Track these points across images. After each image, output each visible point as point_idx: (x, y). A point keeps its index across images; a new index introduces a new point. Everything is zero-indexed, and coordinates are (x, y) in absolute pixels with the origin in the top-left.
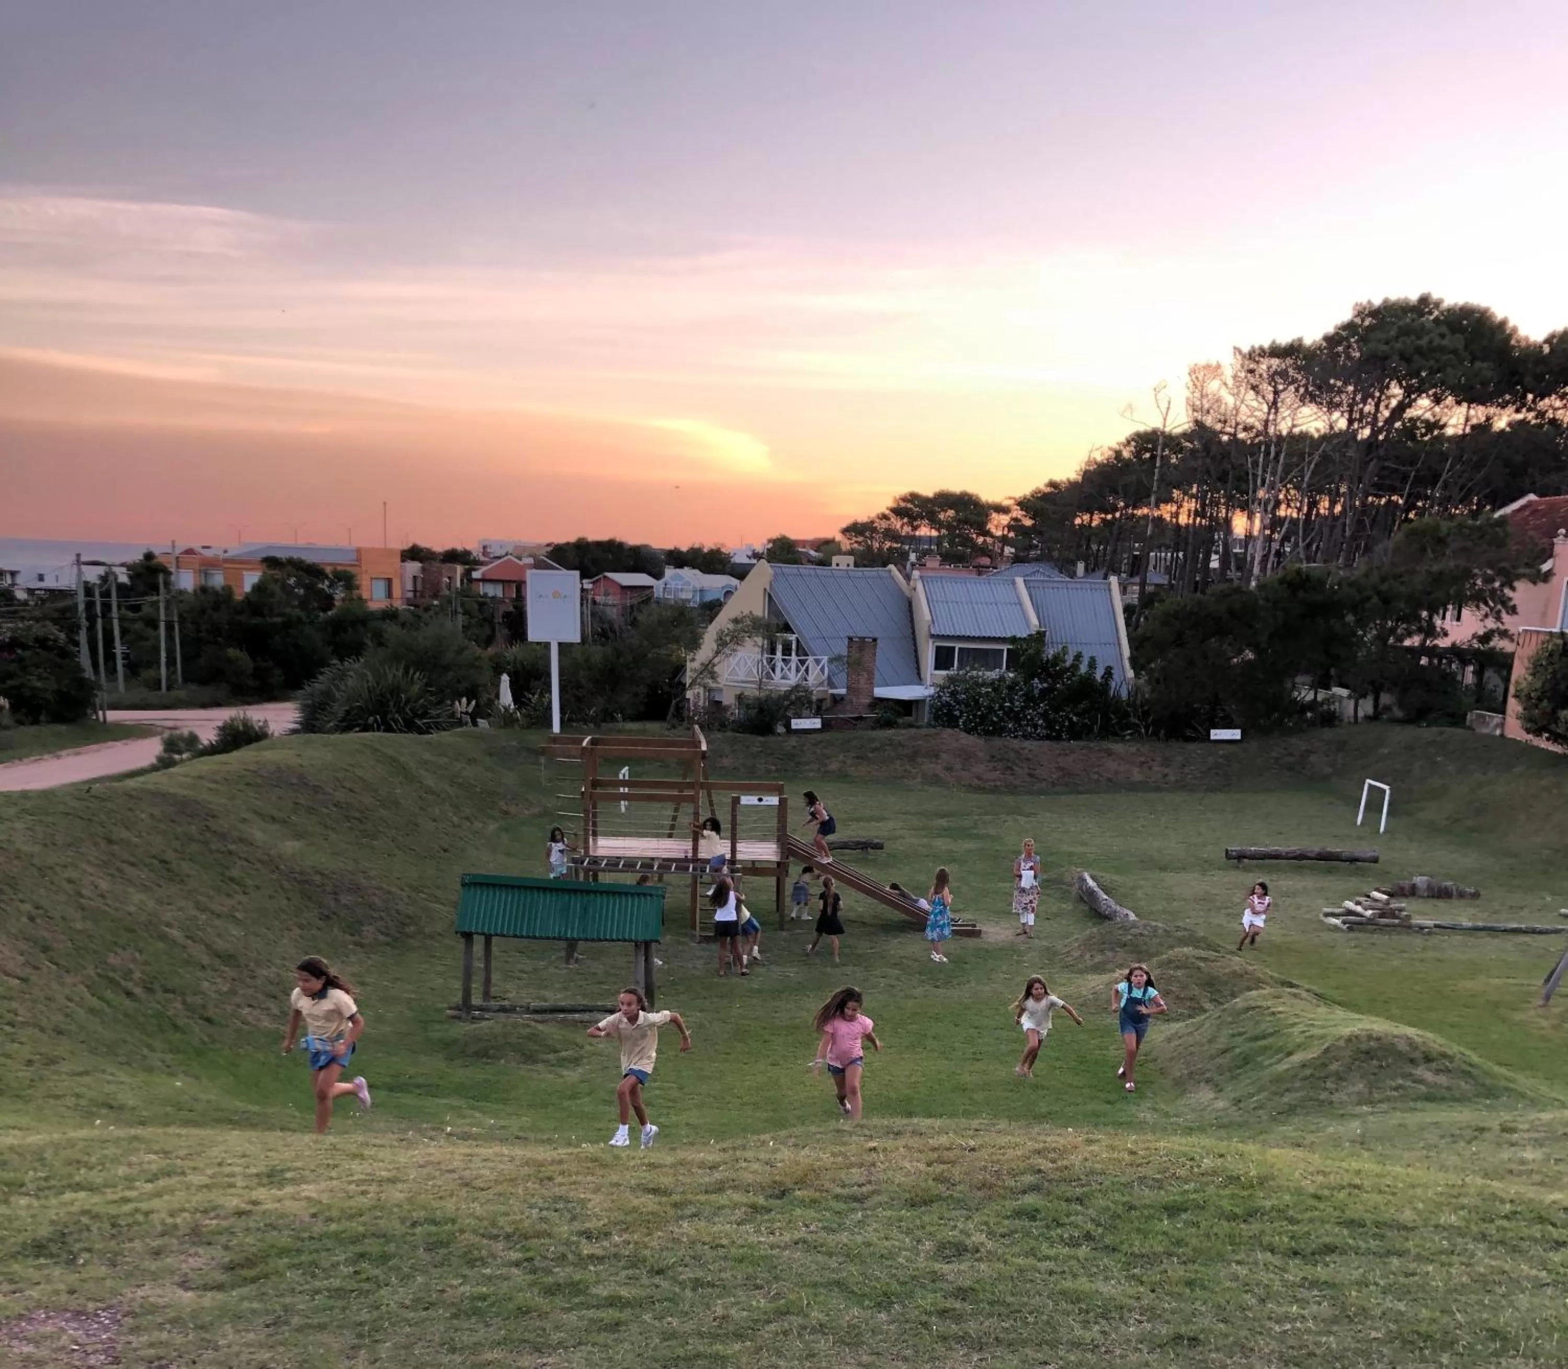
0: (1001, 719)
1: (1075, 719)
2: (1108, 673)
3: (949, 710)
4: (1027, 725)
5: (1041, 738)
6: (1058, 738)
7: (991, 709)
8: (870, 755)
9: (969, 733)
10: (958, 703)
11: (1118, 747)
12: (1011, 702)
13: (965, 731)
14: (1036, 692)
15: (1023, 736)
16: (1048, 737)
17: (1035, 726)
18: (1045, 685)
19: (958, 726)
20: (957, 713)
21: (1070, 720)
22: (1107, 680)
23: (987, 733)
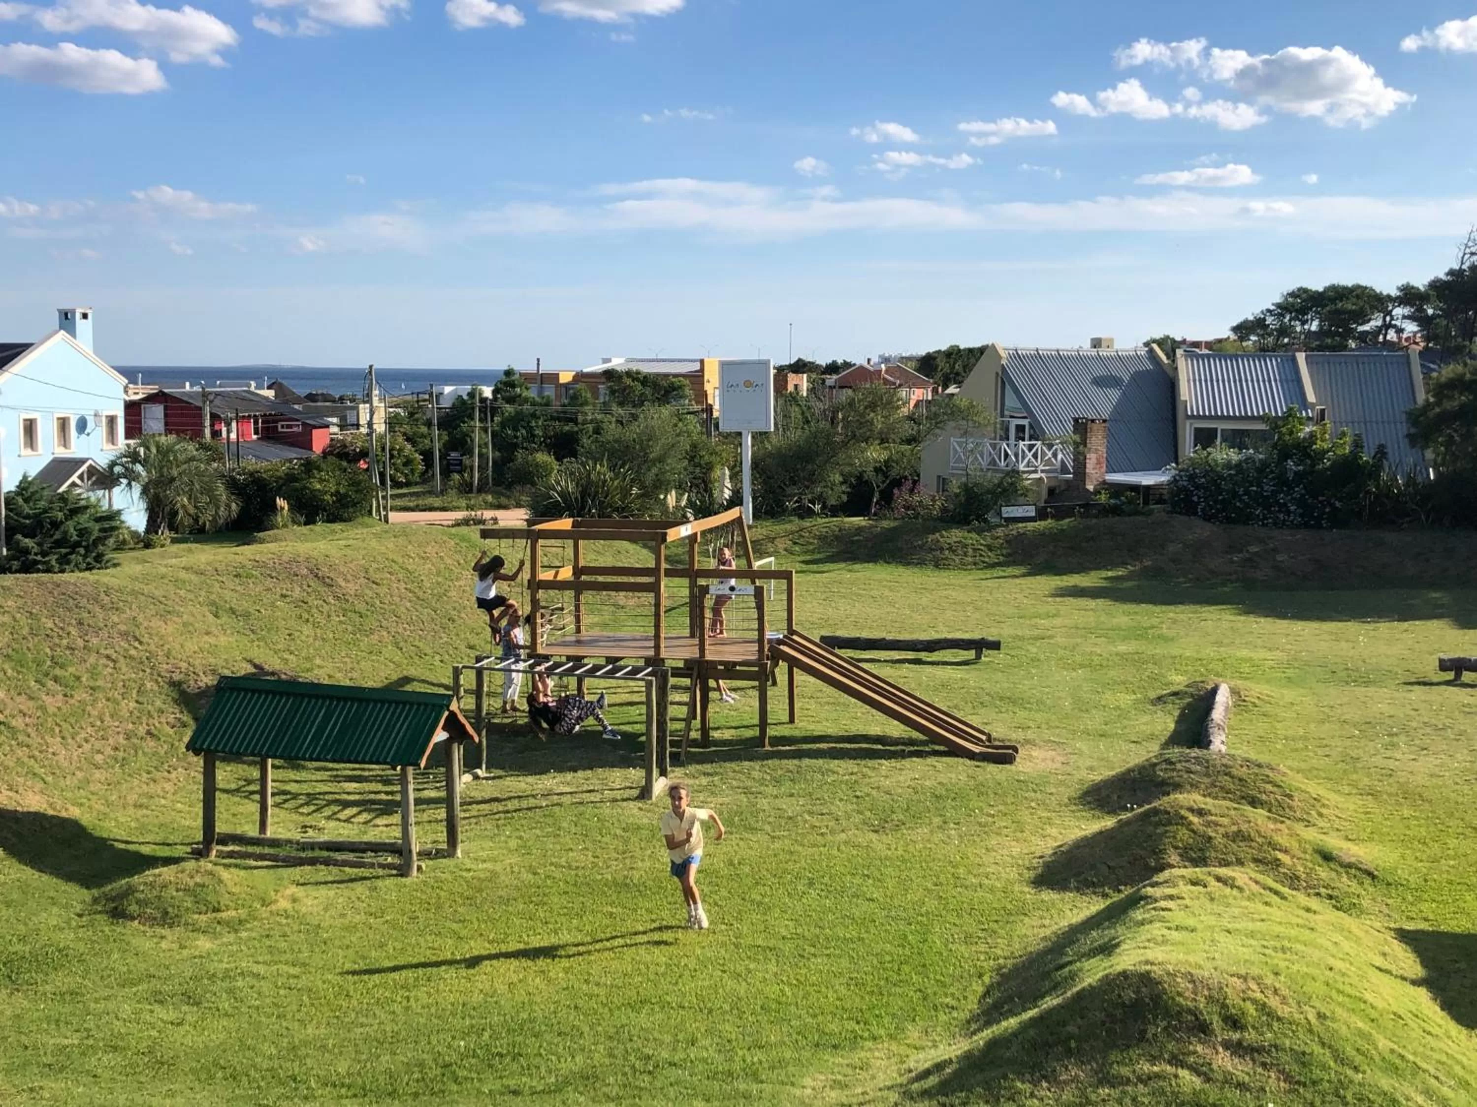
0: (1247, 505)
1: (1338, 504)
2: (1381, 452)
3: (1186, 495)
4: (1280, 511)
5: (1298, 527)
6: (1319, 527)
7: (1235, 495)
8: (1084, 545)
9: (1209, 520)
10: (1198, 487)
11: (1390, 537)
12: (1259, 485)
13: (1205, 519)
14: (1291, 476)
15: (1275, 524)
16: (1306, 525)
17: (1288, 512)
18: (1301, 468)
19: (1195, 514)
20: (1195, 499)
21: (1332, 505)
22: (1380, 460)
23: (1229, 520)
